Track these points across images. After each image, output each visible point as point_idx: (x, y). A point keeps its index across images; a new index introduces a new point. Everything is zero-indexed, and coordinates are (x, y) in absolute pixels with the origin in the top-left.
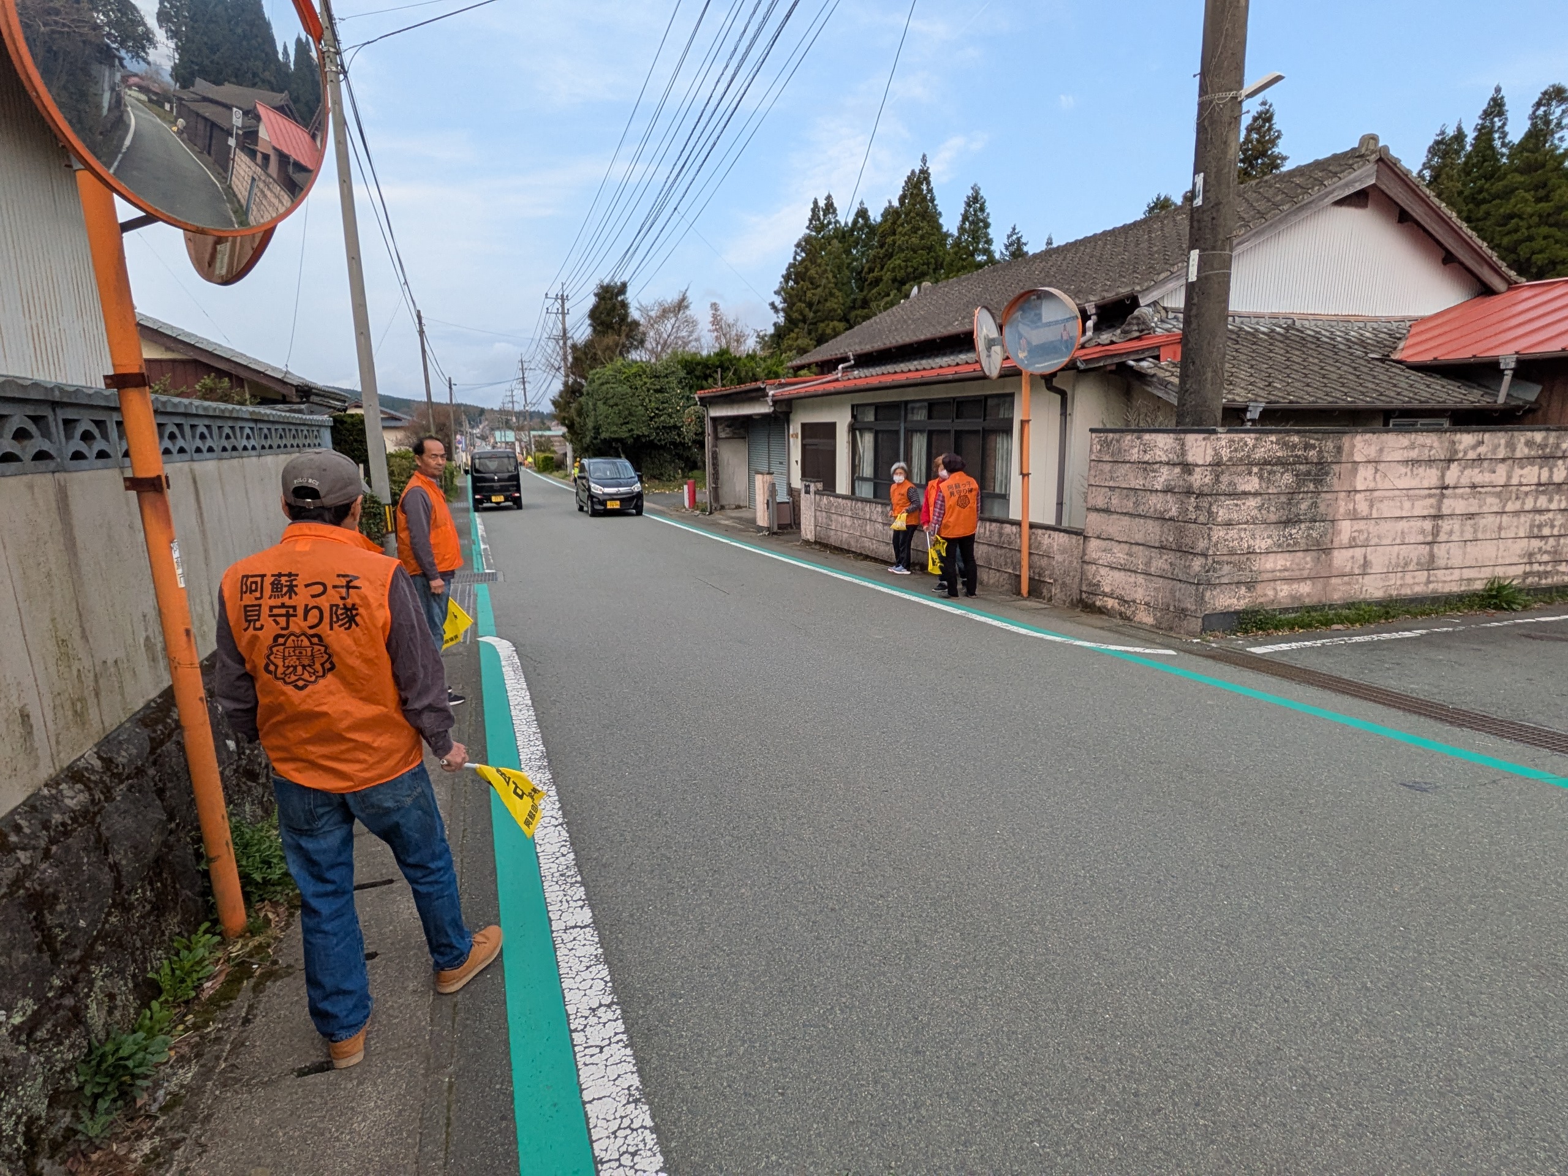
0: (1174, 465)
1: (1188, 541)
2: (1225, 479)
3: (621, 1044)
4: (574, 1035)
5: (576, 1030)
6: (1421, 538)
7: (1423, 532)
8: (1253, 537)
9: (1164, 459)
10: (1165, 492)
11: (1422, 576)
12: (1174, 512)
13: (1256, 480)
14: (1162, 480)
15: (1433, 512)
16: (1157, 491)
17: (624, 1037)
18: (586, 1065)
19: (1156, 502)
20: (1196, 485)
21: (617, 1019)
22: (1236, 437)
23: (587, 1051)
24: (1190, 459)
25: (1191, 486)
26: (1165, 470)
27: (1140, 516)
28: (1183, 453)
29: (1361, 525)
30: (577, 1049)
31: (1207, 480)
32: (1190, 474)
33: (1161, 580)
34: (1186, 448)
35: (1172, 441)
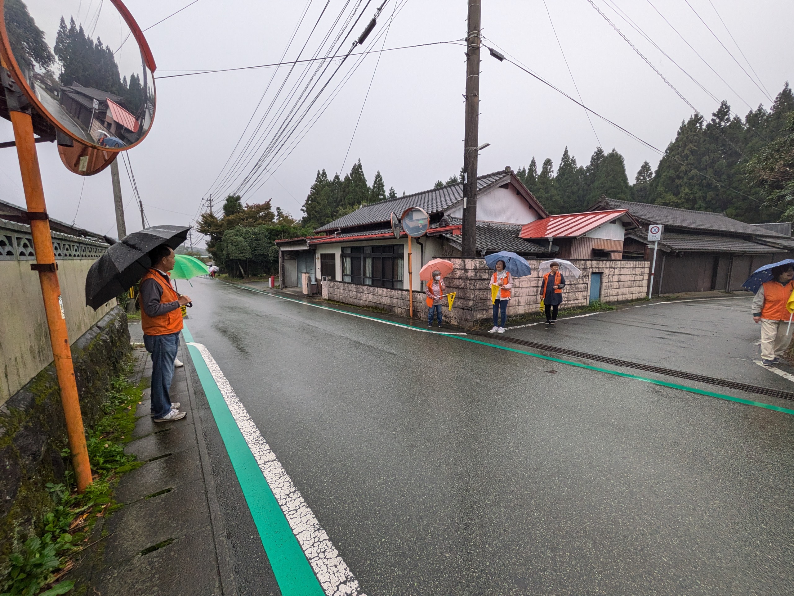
0: (462, 269)
1: (468, 295)
2: (478, 274)
3: (305, 507)
4: (282, 507)
5: (282, 505)
6: (533, 294)
7: (534, 292)
8: (487, 294)
9: (458, 267)
10: (459, 279)
11: (534, 306)
12: (462, 286)
13: (487, 275)
14: (458, 275)
15: (536, 285)
16: (456, 278)
17: (305, 504)
18: (291, 519)
19: (456, 282)
20: (469, 276)
21: (299, 497)
22: (481, 260)
23: (290, 513)
24: (467, 267)
25: (468, 277)
26: (459, 271)
27: (451, 287)
28: (465, 266)
29: (517, 289)
30: (285, 513)
31: (473, 274)
32: (467, 272)
33: (459, 309)
34: (465, 264)
35: (460, 261)
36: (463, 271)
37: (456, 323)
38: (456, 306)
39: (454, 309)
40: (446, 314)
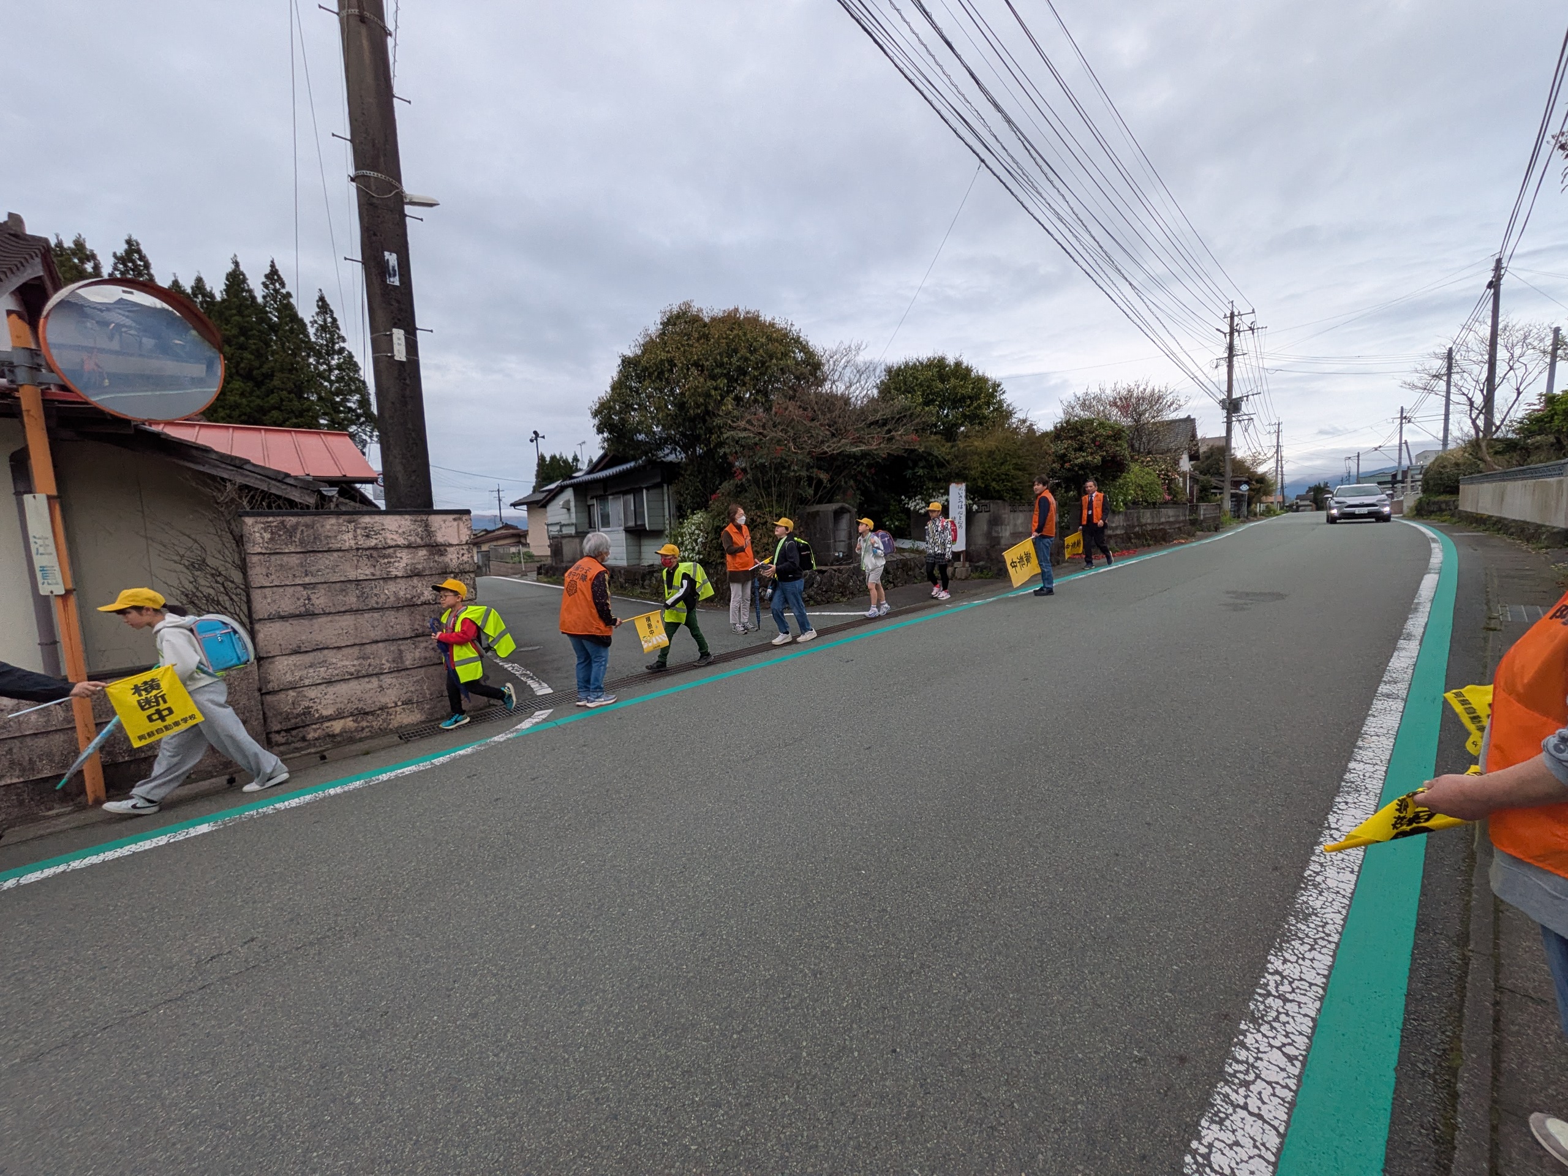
0: (418, 547)
9: (401, 541)
10: (408, 577)
14: (402, 564)
16: (396, 577)
20: (452, 564)
24: (440, 539)
26: (404, 554)
32: (442, 555)
33: (423, 670)
34: (433, 529)
35: (408, 523)
37: (419, 716)
38: (408, 663)
39: (397, 678)
40: (360, 706)
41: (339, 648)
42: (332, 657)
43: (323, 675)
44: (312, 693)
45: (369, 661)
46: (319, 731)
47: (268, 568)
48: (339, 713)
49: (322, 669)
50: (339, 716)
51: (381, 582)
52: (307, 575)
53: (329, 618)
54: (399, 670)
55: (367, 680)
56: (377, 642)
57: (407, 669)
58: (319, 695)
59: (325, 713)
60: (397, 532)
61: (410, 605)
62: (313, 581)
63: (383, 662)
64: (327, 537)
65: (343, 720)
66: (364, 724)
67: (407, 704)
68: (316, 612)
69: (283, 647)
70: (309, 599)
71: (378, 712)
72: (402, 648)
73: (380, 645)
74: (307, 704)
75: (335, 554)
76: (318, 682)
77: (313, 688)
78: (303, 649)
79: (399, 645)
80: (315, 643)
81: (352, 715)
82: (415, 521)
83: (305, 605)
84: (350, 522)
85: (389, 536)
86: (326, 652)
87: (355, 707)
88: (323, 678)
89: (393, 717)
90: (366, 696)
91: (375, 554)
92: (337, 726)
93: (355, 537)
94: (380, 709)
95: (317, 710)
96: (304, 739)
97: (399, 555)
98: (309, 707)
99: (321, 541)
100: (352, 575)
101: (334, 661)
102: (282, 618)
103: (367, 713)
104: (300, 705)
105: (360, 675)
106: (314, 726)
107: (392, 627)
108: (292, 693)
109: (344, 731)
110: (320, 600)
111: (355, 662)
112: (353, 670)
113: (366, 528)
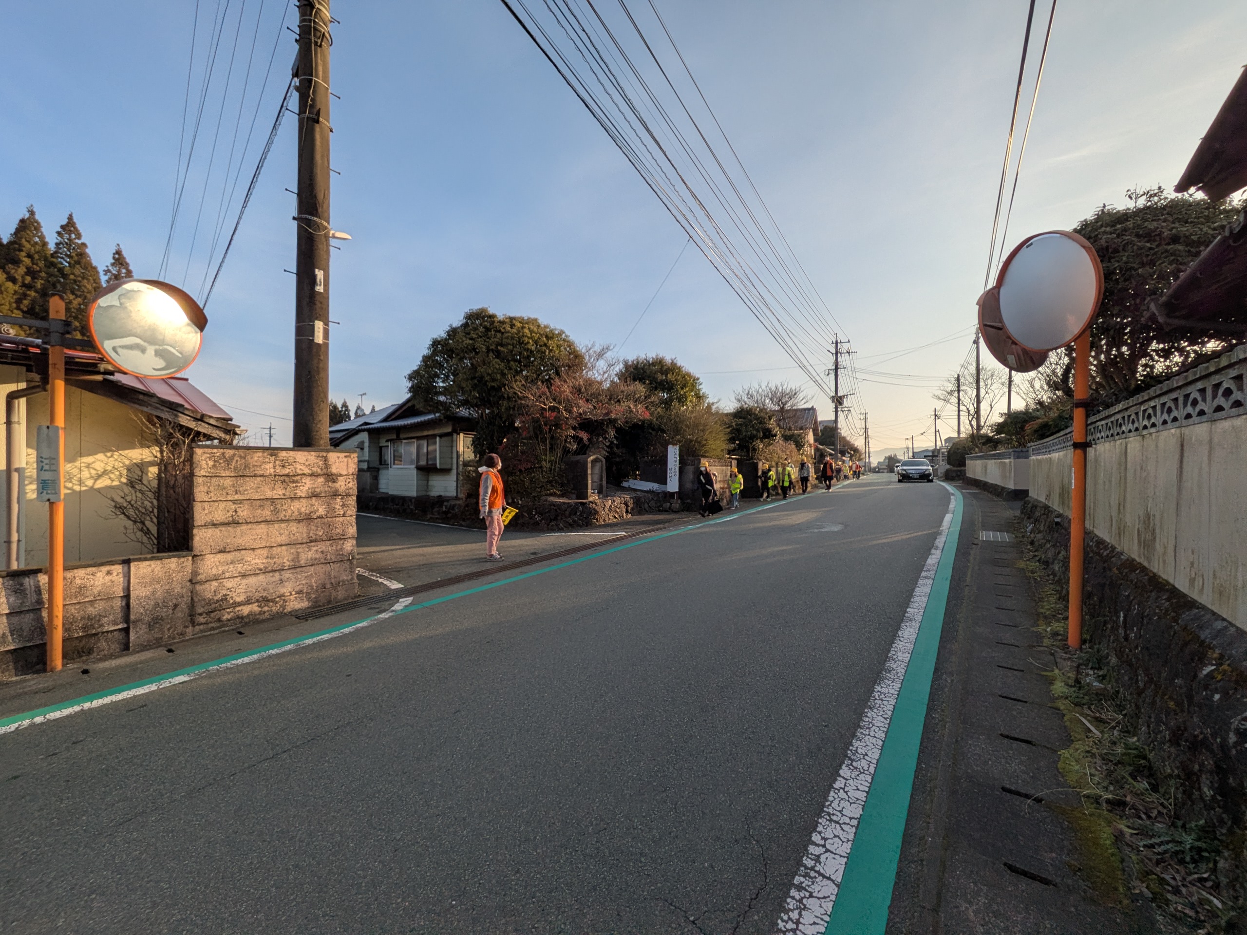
0: (318, 476)
9: (307, 471)
10: (309, 497)
12: (321, 511)
14: (306, 488)
16: (301, 497)
19: (300, 507)
24: (334, 470)
25: (337, 491)
26: (307, 480)
28: (327, 465)
31: (350, 485)
32: (334, 482)
33: (312, 568)
34: (330, 463)
35: (313, 458)
36: (321, 480)
37: (306, 603)
38: (302, 562)
39: (293, 573)
40: (264, 595)
41: (253, 549)
42: (249, 556)
43: (240, 569)
44: (229, 584)
45: (275, 560)
46: (232, 614)
47: (209, 488)
48: (248, 600)
49: (239, 565)
50: (248, 602)
51: (289, 500)
52: (236, 493)
53: (250, 526)
54: (296, 567)
55: (271, 574)
56: (281, 545)
57: (302, 567)
58: (235, 585)
59: (238, 600)
60: (304, 464)
61: (308, 519)
62: (240, 498)
63: (285, 561)
64: (254, 466)
65: (250, 606)
66: (266, 609)
67: (298, 593)
68: (240, 522)
69: (213, 547)
70: (236, 511)
71: (277, 599)
72: (299, 550)
73: (284, 548)
74: (224, 592)
75: (259, 479)
76: (235, 575)
77: (231, 580)
78: (227, 550)
79: (298, 549)
80: (236, 545)
81: (258, 601)
82: (318, 456)
83: (232, 516)
84: (272, 455)
85: (298, 466)
86: (243, 552)
87: (261, 595)
88: (240, 572)
89: (287, 604)
90: (270, 586)
91: (287, 479)
92: (246, 610)
93: (274, 467)
94: (278, 597)
95: (232, 597)
96: (219, 620)
97: (304, 481)
98: (226, 595)
99: (250, 468)
100: (269, 494)
101: (249, 559)
102: (215, 525)
103: (268, 601)
104: (219, 593)
105: (267, 570)
106: (228, 610)
107: (294, 535)
108: (215, 584)
109: (250, 614)
110: (244, 513)
111: (264, 561)
112: (262, 566)
113: (283, 460)
